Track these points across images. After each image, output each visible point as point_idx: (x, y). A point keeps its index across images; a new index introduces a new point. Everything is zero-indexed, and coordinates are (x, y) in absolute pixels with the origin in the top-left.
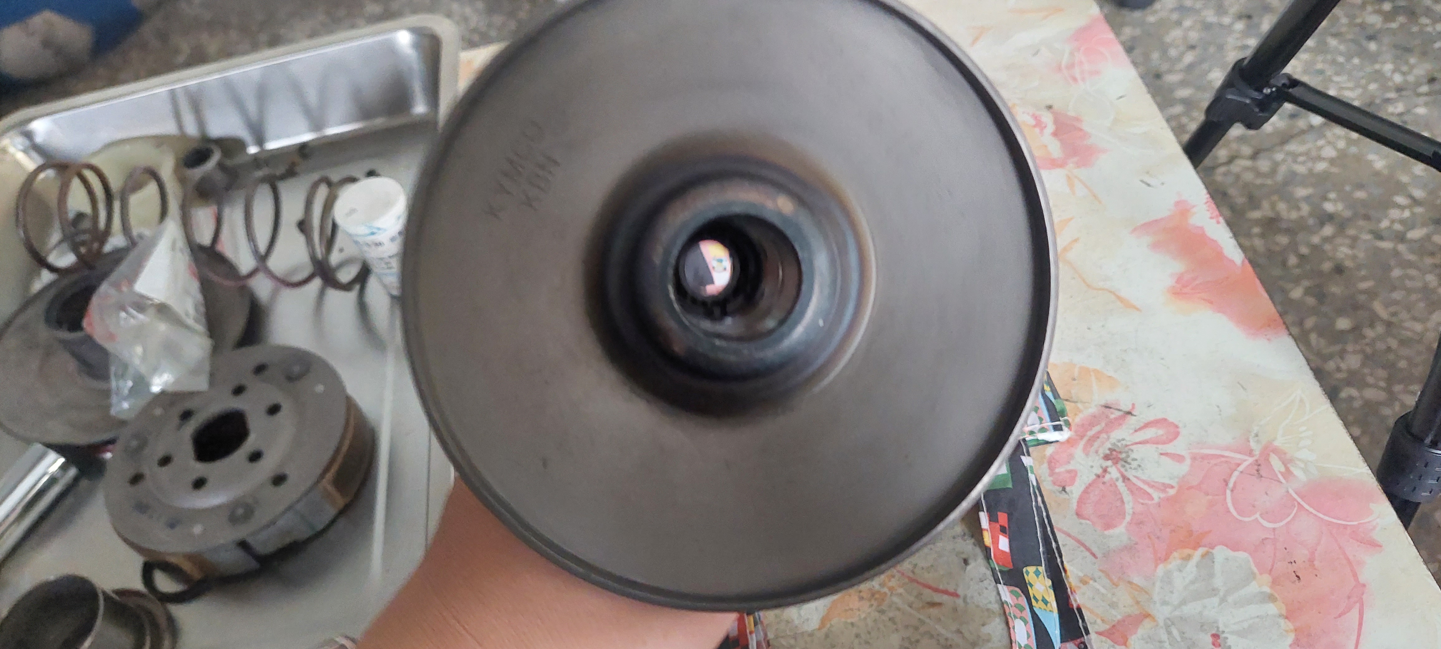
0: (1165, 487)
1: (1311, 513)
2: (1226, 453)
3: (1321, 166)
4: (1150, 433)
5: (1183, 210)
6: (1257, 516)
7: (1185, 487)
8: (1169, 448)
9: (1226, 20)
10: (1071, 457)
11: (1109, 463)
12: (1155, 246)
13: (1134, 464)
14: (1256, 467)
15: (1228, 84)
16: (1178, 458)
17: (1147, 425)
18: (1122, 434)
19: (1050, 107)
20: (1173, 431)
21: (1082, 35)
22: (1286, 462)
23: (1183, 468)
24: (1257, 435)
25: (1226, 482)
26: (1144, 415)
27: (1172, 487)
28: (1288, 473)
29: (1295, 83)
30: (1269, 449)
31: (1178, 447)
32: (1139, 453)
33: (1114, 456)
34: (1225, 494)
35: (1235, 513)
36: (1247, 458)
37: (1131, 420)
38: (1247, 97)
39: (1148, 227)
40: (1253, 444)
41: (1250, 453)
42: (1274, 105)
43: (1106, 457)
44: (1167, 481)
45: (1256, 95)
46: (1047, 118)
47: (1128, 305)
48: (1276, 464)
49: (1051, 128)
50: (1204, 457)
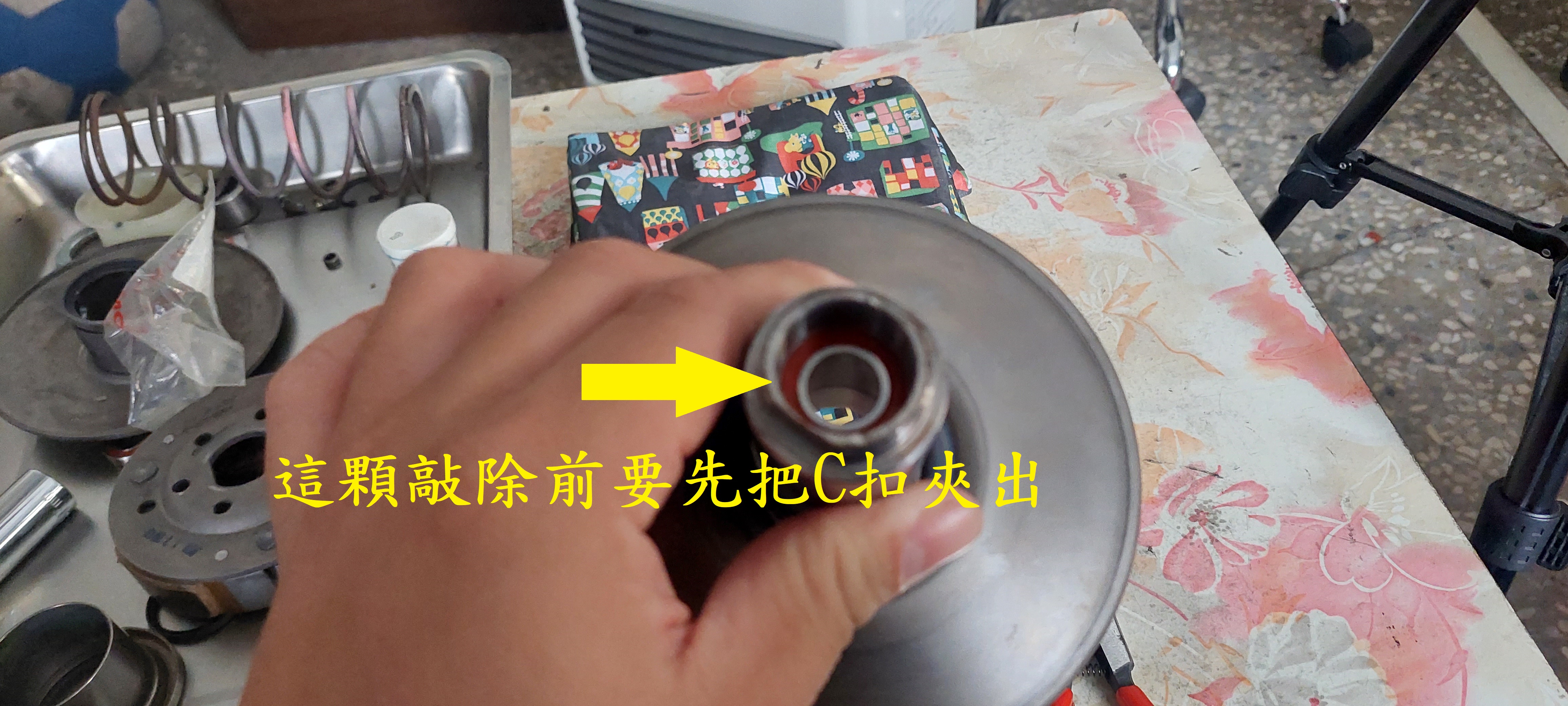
0: (1256, 549)
1: (1408, 579)
2: (1318, 517)
3: (1369, 288)
4: (1237, 495)
5: (1263, 279)
6: (1353, 580)
7: (1276, 550)
8: (1259, 511)
10: (1157, 518)
11: (1197, 524)
12: (1236, 313)
13: (1222, 526)
14: (1349, 532)
15: (1303, 159)
16: (1268, 521)
17: (1234, 487)
18: (1208, 495)
19: (1123, 176)
20: (1262, 494)
21: (1153, 109)
22: (1380, 528)
23: (1274, 531)
24: (1348, 500)
25: (1318, 547)
26: (1230, 477)
27: (1263, 550)
28: (1382, 538)
29: (1370, 159)
30: (1361, 514)
31: (1267, 509)
32: (1226, 514)
33: (1201, 517)
34: (1318, 557)
35: (1329, 578)
36: (1339, 522)
37: (1217, 482)
38: (1324, 172)
39: (1227, 294)
40: (1344, 509)
41: (1342, 517)
42: (1350, 181)
43: (1193, 519)
44: (1257, 543)
45: (1331, 170)
46: (1121, 187)
47: (1209, 368)
48: (1370, 529)
49: (1125, 196)
50: (1294, 521)
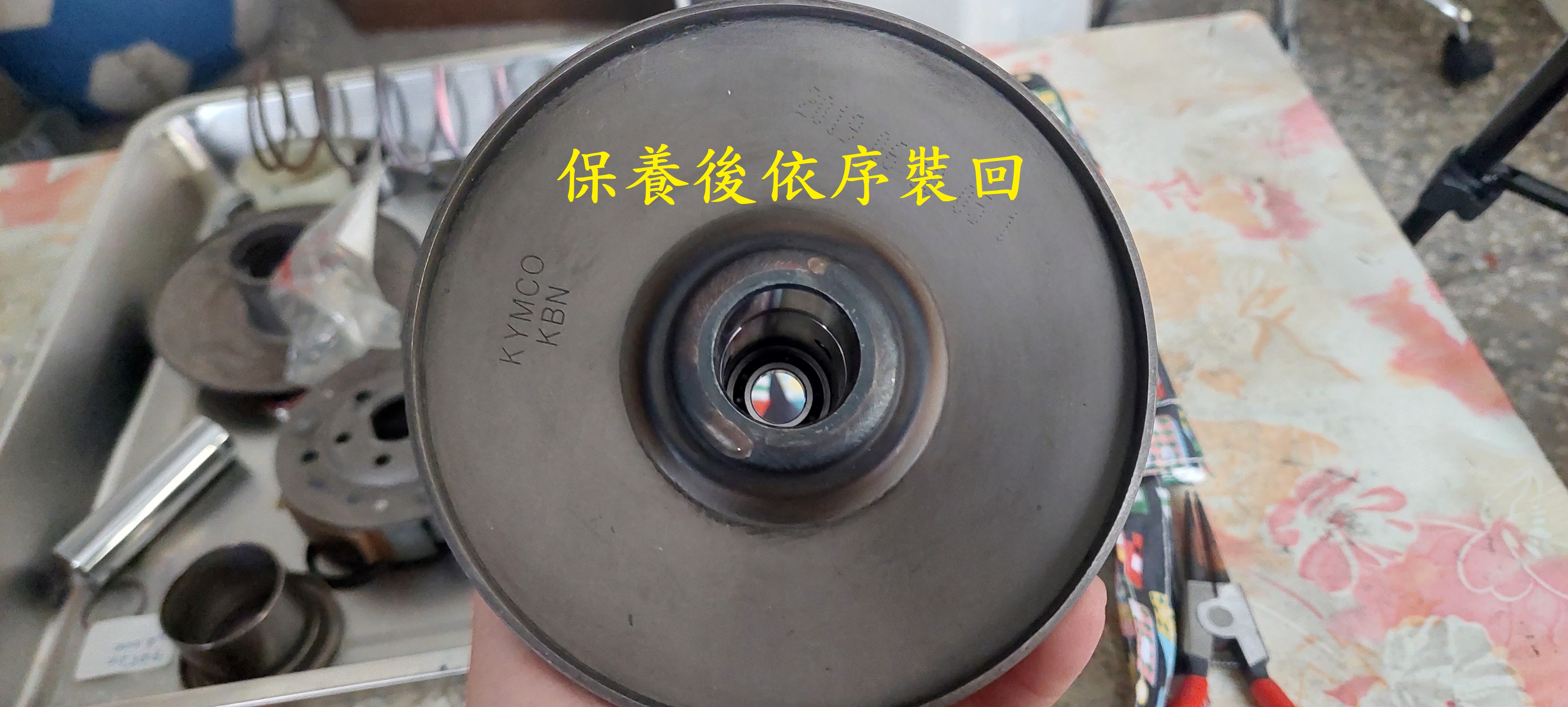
0: (1392, 554)
1: (1547, 590)
2: (1456, 525)
4: (1376, 500)
5: (1403, 288)
6: (1491, 589)
7: (1414, 556)
8: (1398, 516)
9: (1384, 157)
10: (1292, 519)
11: (1332, 526)
12: (1377, 320)
13: (1359, 530)
14: (1488, 541)
15: (1446, 170)
16: (1406, 527)
17: (1373, 492)
18: (1345, 499)
19: (1260, 181)
20: (1399, 500)
21: (1291, 115)
22: (1521, 539)
23: (1411, 537)
24: (1488, 510)
25: (1457, 553)
26: (1368, 482)
27: (1400, 554)
28: (1522, 550)
29: (1515, 173)
30: (1501, 525)
31: (1404, 515)
32: (1364, 519)
33: (1338, 519)
34: (1456, 564)
35: (1467, 585)
36: (1476, 530)
37: (1356, 487)
38: (1466, 184)
39: (1368, 301)
40: (1484, 519)
41: (1482, 527)
42: (1492, 194)
43: (1331, 521)
44: (1395, 548)
45: (1474, 183)
46: (1258, 190)
47: (1348, 375)
48: (1509, 539)
49: (1261, 199)
50: (1432, 528)
